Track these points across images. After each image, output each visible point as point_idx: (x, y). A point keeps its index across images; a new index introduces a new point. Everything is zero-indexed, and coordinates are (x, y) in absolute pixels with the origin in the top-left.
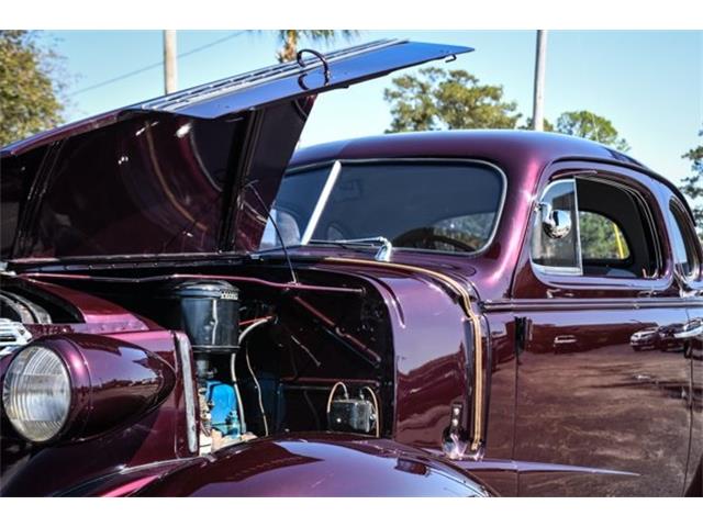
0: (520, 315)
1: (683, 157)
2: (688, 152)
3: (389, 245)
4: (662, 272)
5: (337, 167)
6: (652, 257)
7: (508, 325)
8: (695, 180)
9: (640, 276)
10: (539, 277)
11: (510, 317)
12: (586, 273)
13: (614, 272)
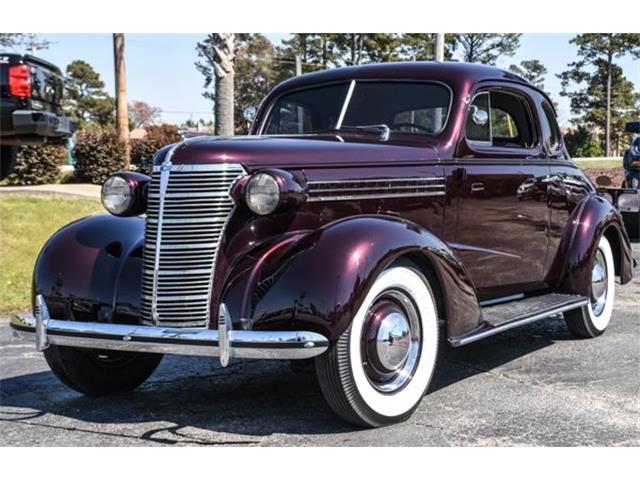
0: (460, 167)
1: (570, 42)
2: (575, 37)
3: (388, 129)
4: (536, 144)
5: (353, 83)
6: (531, 135)
7: (454, 172)
8: (581, 64)
9: (523, 147)
10: (470, 147)
11: (455, 168)
12: (494, 145)
13: (508, 144)
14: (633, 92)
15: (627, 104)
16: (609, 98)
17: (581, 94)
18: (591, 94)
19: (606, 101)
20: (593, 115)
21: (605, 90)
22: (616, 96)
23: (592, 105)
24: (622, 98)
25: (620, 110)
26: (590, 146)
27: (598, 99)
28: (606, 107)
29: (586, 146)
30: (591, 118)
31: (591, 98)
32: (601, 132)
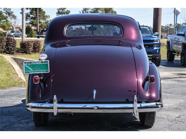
14: (45, 15)
15: (44, 19)
16: (38, 16)
17: (28, 14)
18: (32, 14)
19: (37, 17)
20: (33, 22)
21: (37, 13)
22: (40, 16)
23: (32, 18)
24: (42, 17)
25: (42, 21)
26: (32, 33)
27: (34, 16)
28: (37, 20)
29: (30, 33)
30: (32, 23)
31: (31, 16)
32: (35, 28)
